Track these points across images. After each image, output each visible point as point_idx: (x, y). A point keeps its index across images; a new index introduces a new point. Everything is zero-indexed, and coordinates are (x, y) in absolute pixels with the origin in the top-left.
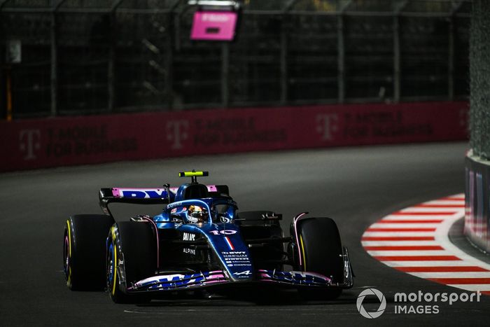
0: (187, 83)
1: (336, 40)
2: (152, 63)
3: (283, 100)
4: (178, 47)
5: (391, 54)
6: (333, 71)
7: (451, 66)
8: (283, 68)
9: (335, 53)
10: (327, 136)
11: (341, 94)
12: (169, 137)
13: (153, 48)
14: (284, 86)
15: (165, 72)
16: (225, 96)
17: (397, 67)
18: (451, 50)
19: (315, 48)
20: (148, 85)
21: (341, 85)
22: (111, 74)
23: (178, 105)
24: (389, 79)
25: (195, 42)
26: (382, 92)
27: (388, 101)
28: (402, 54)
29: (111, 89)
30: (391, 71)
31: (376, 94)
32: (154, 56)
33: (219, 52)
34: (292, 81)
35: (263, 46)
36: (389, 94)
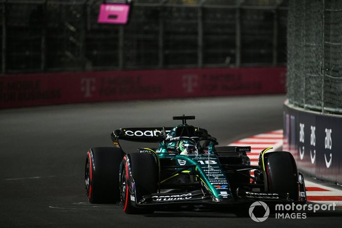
0: (95, 52)
1: (197, 24)
2: (71, 39)
3: (160, 65)
4: (89, 27)
5: (234, 34)
6: (194, 45)
7: (275, 42)
8: (161, 43)
9: (196, 33)
10: (190, 90)
11: (200, 61)
12: (83, 89)
13: (72, 28)
14: (161, 55)
15: (80, 44)
16: (121, 62)
17: (238, 43)
18: (275, 32)
19: (182, 29)
20: (68, 54)
21: (200, 55)
22: (43, 46)
23: (89, 67)
24: (232, 51)
25: (101, 24)
26: (228, 60)
27: (232, 66)
28: (242, 34)
29: (43, 57)
30: (233, 46)
31: (223, 62)
32: (72, 33)
33: (117, 32)
34: (167, 52)
35: (146, 28)
36: (233, 61)
